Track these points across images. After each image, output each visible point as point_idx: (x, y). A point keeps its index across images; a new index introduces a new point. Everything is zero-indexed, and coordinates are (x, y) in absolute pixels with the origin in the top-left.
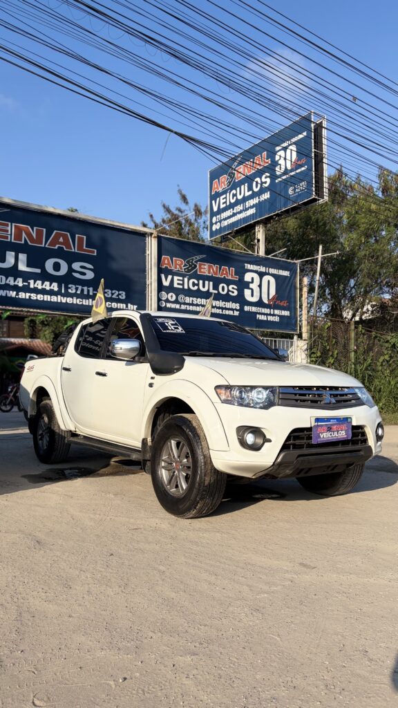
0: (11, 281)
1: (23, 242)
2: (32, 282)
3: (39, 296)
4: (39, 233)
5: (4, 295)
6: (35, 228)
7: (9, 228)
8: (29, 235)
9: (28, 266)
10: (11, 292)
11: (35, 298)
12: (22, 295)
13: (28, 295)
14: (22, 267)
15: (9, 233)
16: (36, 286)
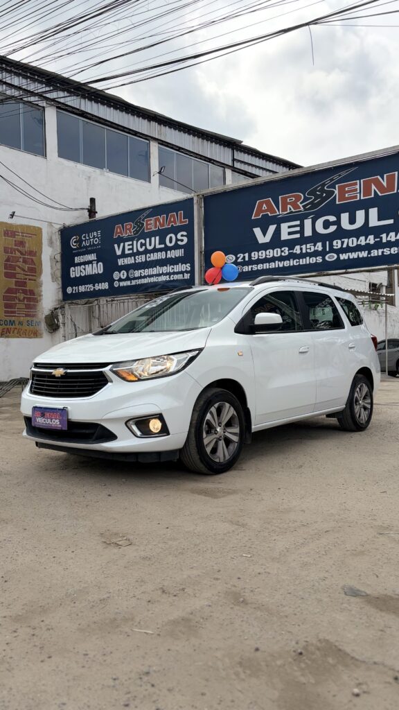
0: (362, 241)
1: (373, 196)
2: (384, 236)
3: (392, 249)
4: (391, 180)
5: (356, 257)
6: (385, 176)
7: (358, 187)
8: (379, 185)
9: (379, 220)
10: (363, 252)
11: (389, 253)
12: (375, 253)
13: (380, 251)
14: (374, 222)
15: (358, 191)
16: (389, 239)
